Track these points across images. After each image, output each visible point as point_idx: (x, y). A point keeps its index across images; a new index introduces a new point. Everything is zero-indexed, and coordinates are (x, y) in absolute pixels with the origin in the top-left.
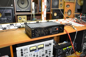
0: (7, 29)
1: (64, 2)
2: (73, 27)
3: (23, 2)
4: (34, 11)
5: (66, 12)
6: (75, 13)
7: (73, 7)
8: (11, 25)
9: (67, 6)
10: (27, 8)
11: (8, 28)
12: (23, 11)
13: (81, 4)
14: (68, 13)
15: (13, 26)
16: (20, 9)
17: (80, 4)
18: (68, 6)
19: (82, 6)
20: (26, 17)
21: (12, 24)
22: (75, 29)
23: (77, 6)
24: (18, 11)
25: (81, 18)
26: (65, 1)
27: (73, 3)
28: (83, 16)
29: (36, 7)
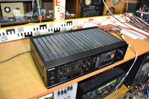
2: (123, 37)
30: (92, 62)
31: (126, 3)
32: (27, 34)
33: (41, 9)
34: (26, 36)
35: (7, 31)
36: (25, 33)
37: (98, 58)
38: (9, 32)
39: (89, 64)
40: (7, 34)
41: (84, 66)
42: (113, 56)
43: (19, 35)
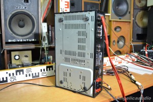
1: (110, 21)
2: (133, 77)
3: (21, 23)
4: (46, 42)
5: (114, 41)
6: (133, 41)
7: (127, 31)
8: (18, 73)
9: (115, 29)
10: (31, 35)
12: (21, 41)
13: (143, 23)
14: (118, 42)
16: (14, 38)
17: (141, 25)
18: (118, 30)
19: (145, 29)
20: (29, 53)
21: (19, 71)
22: (137, 82)
23: (136, 29)
24: (10, 41)
25: (146, 53)
26: (110, 19)
27: (127, 23)
28: (150, 49)
29: (50, 31)
31: (131, 46)
32: (34, 75)
33: (48, 55)
34: (33, 77)
43: (26, 76)
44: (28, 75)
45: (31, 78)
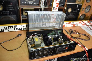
0: (5, 31)
11: (7, 31)
12: (29, 3)
14: (86, 9)
15: (12, 28)
30: (54, 50)
32: (19, 29)
34: (18, 30)
35: (9, 27)
36: (18, 28)
37: (58, 49)
38: (10, 28)
39: (52, 51)
40: (9, 28)
41: (49, 52)
42: (67, 48)
44: (15, 29)
45: (17, 30)
